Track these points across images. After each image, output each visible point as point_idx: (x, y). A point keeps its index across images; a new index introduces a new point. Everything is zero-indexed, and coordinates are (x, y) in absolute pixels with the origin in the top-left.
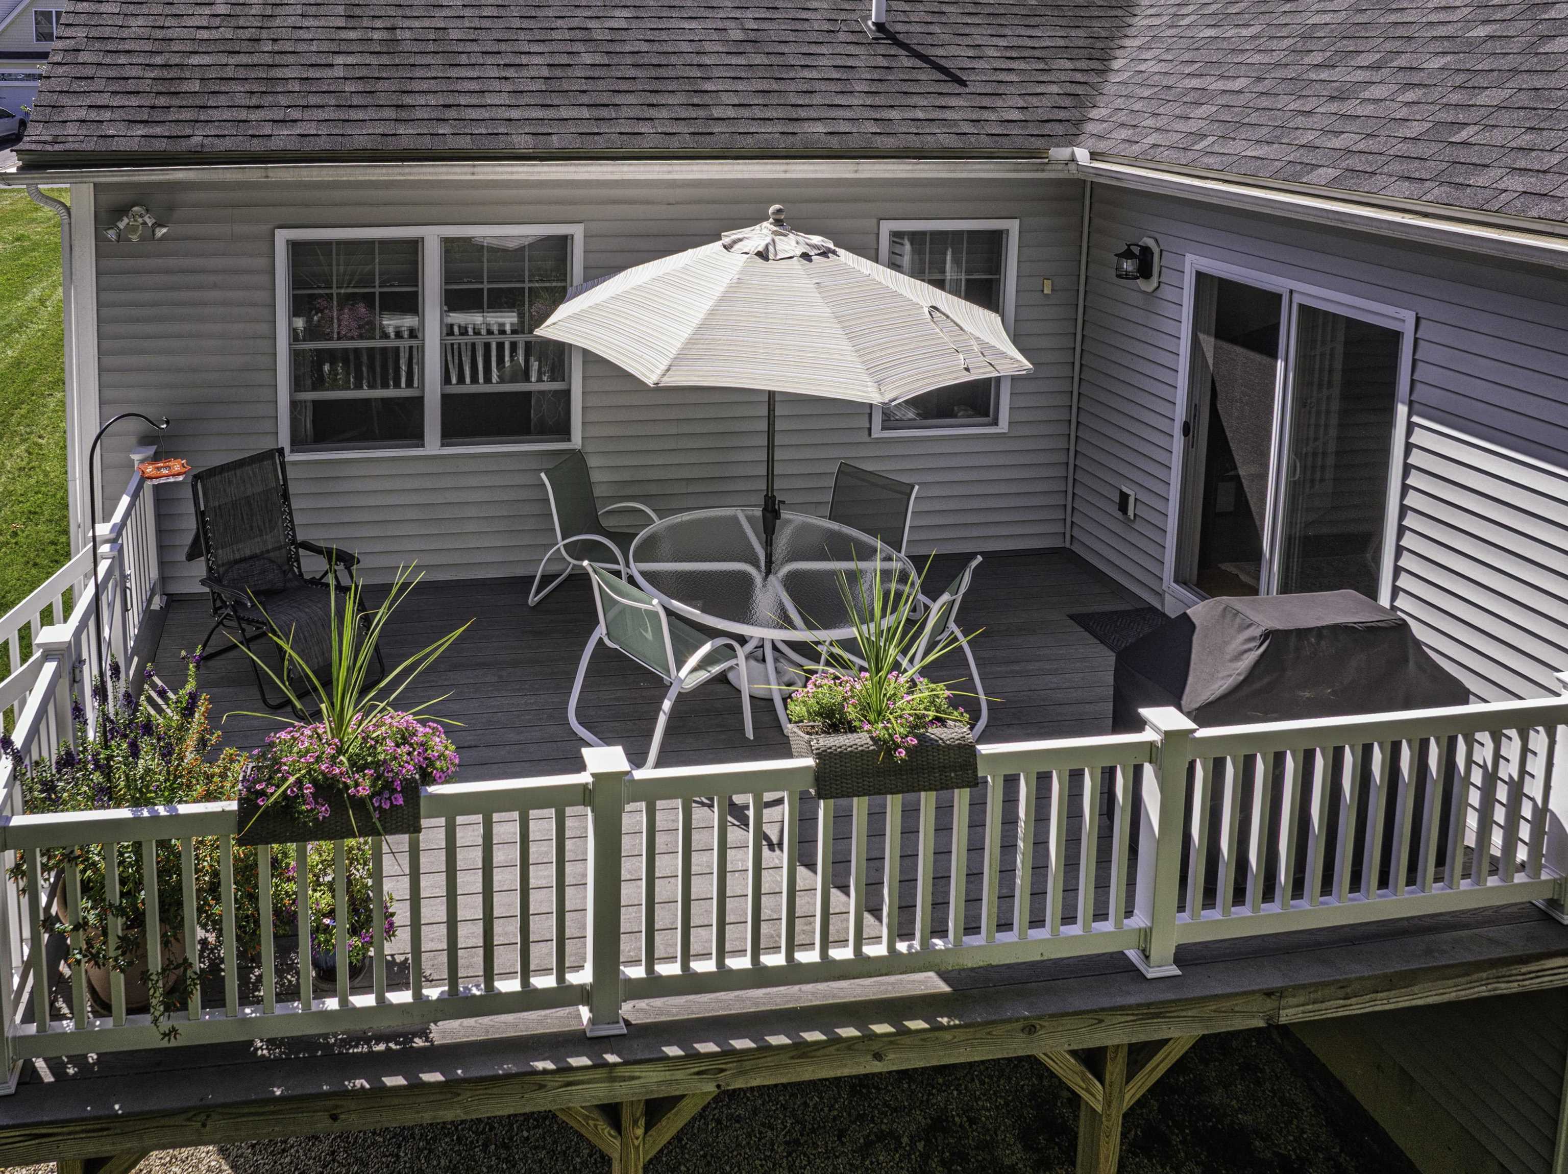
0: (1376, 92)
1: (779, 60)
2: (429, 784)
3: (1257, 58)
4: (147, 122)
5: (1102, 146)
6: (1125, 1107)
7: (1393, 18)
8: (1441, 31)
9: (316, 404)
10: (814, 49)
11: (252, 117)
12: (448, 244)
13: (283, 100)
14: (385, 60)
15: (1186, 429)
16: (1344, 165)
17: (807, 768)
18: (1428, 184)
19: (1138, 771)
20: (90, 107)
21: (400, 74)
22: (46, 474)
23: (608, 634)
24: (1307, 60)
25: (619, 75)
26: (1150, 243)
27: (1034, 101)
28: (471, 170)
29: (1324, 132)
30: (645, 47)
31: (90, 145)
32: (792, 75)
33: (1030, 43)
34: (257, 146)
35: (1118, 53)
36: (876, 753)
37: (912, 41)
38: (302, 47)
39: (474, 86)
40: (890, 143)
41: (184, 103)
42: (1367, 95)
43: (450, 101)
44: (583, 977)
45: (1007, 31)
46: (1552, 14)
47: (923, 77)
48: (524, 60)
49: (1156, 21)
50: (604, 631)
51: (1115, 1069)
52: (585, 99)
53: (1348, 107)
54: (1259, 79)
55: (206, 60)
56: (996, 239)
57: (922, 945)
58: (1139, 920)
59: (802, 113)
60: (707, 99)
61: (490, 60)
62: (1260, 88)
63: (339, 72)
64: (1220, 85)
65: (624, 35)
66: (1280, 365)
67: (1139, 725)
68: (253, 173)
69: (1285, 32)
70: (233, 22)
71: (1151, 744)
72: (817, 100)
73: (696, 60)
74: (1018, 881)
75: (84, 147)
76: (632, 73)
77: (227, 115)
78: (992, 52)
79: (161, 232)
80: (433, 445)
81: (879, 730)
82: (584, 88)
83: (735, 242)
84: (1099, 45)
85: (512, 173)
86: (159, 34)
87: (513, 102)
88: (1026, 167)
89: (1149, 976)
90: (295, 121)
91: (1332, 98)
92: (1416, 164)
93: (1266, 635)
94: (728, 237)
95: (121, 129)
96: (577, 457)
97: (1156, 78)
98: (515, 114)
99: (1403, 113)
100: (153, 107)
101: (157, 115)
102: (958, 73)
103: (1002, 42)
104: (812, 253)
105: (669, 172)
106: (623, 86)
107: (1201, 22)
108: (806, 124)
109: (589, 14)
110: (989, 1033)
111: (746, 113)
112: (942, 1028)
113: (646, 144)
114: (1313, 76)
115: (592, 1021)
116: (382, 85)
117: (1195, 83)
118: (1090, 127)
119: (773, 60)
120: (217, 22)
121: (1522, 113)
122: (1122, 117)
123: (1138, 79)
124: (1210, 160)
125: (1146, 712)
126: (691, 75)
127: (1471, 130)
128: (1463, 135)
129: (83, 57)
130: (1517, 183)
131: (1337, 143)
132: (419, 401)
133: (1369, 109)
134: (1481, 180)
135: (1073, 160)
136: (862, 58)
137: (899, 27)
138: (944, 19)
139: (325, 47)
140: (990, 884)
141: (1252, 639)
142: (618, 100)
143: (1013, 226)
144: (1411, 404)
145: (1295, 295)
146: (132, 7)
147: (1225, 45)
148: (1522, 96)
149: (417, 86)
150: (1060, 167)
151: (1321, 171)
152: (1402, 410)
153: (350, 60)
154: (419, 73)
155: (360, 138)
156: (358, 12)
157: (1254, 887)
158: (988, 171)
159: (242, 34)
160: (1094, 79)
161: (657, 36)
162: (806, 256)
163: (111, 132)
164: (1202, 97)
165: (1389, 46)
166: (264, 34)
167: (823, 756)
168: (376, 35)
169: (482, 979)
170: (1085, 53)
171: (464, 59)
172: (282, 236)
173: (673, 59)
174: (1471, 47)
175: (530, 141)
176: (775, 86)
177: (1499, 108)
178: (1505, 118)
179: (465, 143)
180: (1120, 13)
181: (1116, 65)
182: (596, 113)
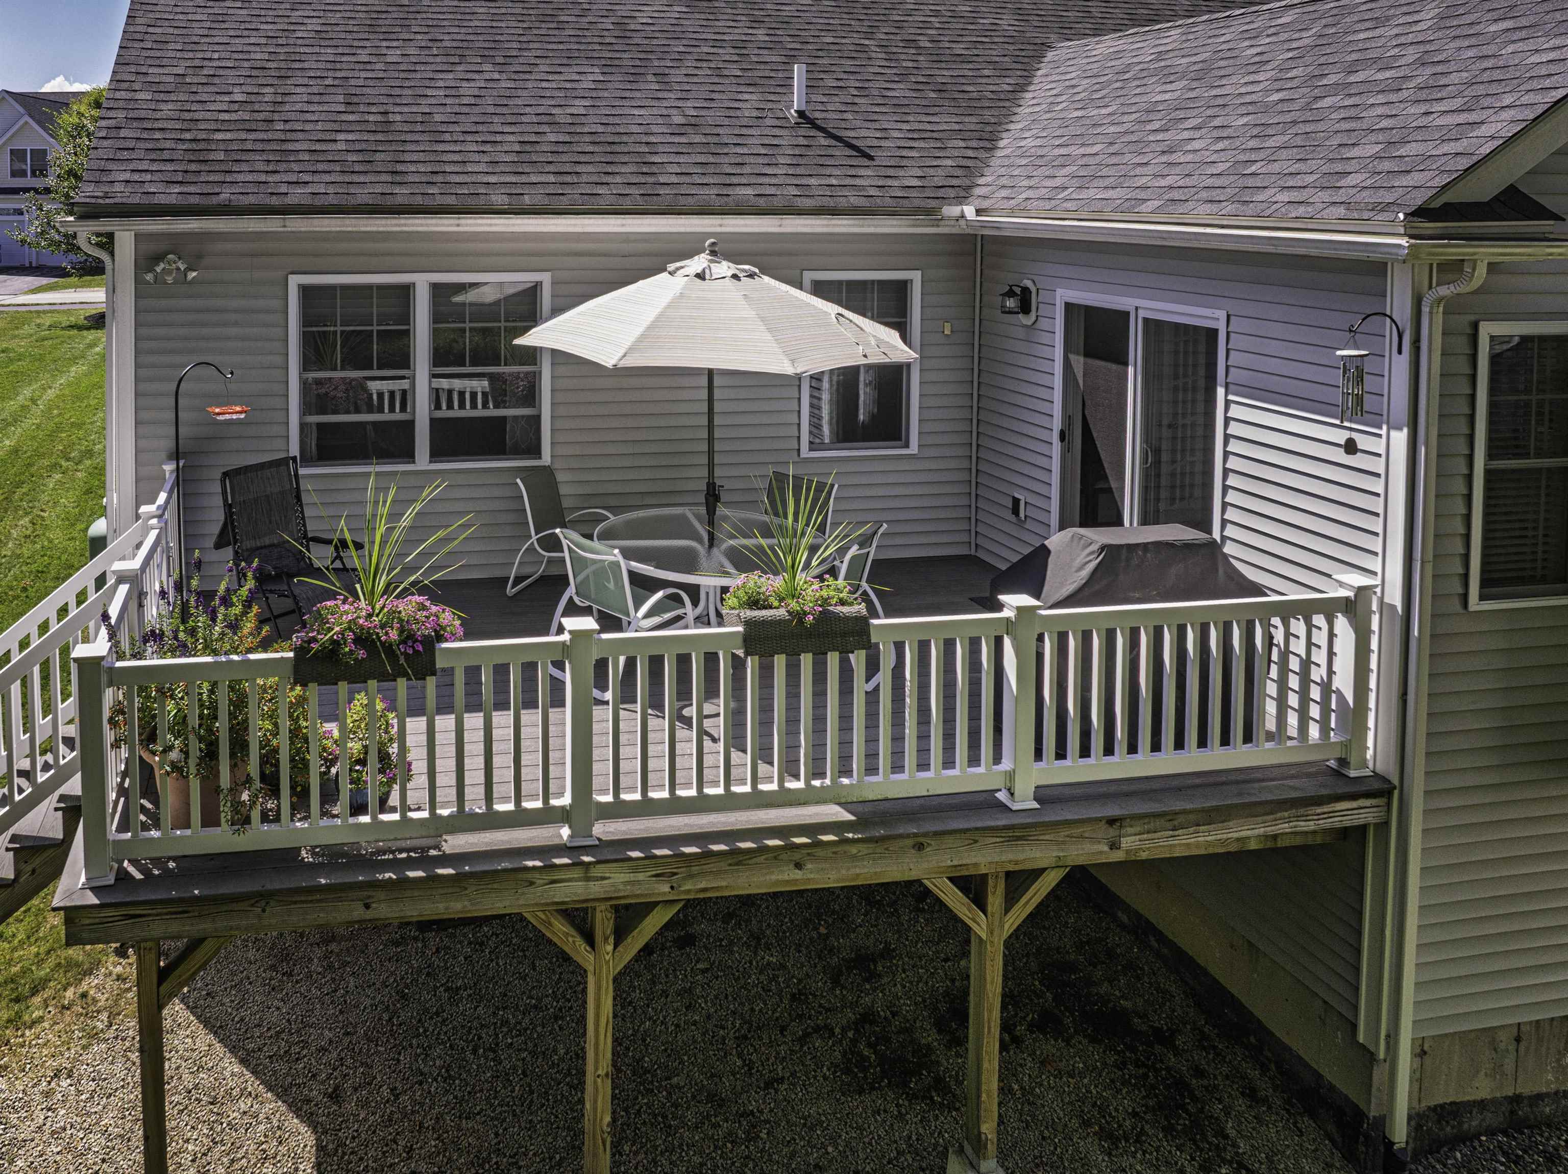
0: (1196, 145)
1: (715, 139)
2: (442, 642)
3: (1112, 129)
4: (181, 182)
5: (985, 204)
6: (1005, 935)
7: (1214, 92)
8: (1248, 99)
9: (319, 425)
10: (744, 131)
11: (270, 179)
12: (436, 288)
13: (295, 167)
14: (380, 137)
15: (1062, 436)
16: (1166, 197)
17: (738, 632)
18: (1225, 204)
19: (999, 641)
20: (133, 171)
21: (393, 148)
22: (51, 541)
23: (577, 593)
24: (1149, 127)
25: (580, 150)
26: (1028, 283)
27: (932, 172)
28: (457, 222)
29: (1155, 176)
30: (600, 129)
31: (136, 200)
32: (726, 151)
33: (929, 127)
34: (275, 201)
35: (1004, 135)
36: (792, 621)
37: (829, 126)
38: (308, 127)
39: (456, 157)
40: (808, 203)
41: (212, 169)
42: (1189, 148)
43: (438, 169)
44: (566, 800)
45: (911, 118)
46: (1325, 82)
47: (838, 153)
48: (499, 138)
49: (1037, 109)
50: (574, 591)
51: (995, 900)
52: (551, 168)
53: (1173, 158)
54: (1111, 144)
55: (229, 136)
56: (902, 287)
57: (832, 780)
58: (1006, 764)
59: (735, 180)
60: (654, 169)
61: (469, 138)
62: (1112, 149)
63: (341, 146)
64: (1082, 151)
65: (583, 120)
66: (1131, 370)
67: (999, 607)
68: (272, 224)
69: (1134, 109)
70: (249, 107)
71: (1008, 619)
72: (747, 170)
73: (645, 139)
74: (907, 731)
75: (130, 201)
76: (590, 148)
77: (250, 178)
78: (896, 134)
79: (192, 275)
80: (422, 460)
81: (794, 605)
82: (550, 159)
83: (678, 269)
84: (989, 128)
85: (491, 225)
86: (187, 116)
87: (490, 170)
88: (923, 223)
89: (1014, 808)
90: (307, 183)
91: (1164, 152)
92: (1218, 191)
93: (1102, 548)
94: (671, 267)
95: (160, 188)
96: (548, 472)
97: (1033, 150)
98: (492, 179)
99: (1214, 158)
100: (186, 172)
101: (190, 178)
102: (868, 151)
103: (905, 127)
104: (741, 275)
105: (623, 225)
106: (583, 158)
107: (1072, 106)
108: (738, 188)
109: (553, 103)
110: (887, 849)
111: (687, 179)
112: (848, 841)
113: (603, 203)
114: (1151, 138)
115: (571, 837)
116: (379, 156)
117: (1063, 151)
118: (977, 191)
119: (710, 139)
120: (236, 107)
121: (1295, 150)
122: (1004, 181)
123: (1019, 152)
124: (1069, 205)
125: (1003, 598)
126: (641, 150)
127: (1259, 165)
128: (1253, 168)
129: (123, 133)
130: (1284, 197)
131: (1163, 183)
132: (410, 425)
133: (1189, 157)
134: (1261, 197)
135: (963, 216)
136: (786, 139)
137: (817, 115)
138: (856, 108)
139: (329, 126)
140: (885, 729)
141: (1092, 553)
142: (579, 169)
143: (916, 277)
144: (1227, 386)
145: (1140, 311)
146: (162, 95)
147: (1088, 122)
148: (1298, 138)
149: (407, 157)
150: (952, 223)
151: (1149, 203)
152: (1221, 391)
153: (351, 137)
154: (409, 147)
155: (362, 196)
156: (355, 100)
157: (1097, 742)
158: (892, 226)
159: (257, 116)
160: (982, 154)
161: (611, 120)
162: (735, 277)
163: (152, 190)
164: (1065, 161)
165: (1209, 112)
166: (276, 117)
167: (748, 623)
168: (371, 118)
169: (484, 802)
170: (977, 135)
171: (447, 137)
172: (295, 281)
173: (625, 139)
174: (1267, 109)
175: (506, 199)
176: (711, 159)
177: (1280, 148)
178: (1284, 154)
179: (451, 200)
180: (1007, 104)
181: (1001, 144)
182: (561, 179)
